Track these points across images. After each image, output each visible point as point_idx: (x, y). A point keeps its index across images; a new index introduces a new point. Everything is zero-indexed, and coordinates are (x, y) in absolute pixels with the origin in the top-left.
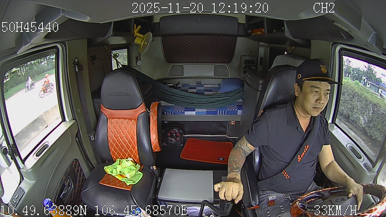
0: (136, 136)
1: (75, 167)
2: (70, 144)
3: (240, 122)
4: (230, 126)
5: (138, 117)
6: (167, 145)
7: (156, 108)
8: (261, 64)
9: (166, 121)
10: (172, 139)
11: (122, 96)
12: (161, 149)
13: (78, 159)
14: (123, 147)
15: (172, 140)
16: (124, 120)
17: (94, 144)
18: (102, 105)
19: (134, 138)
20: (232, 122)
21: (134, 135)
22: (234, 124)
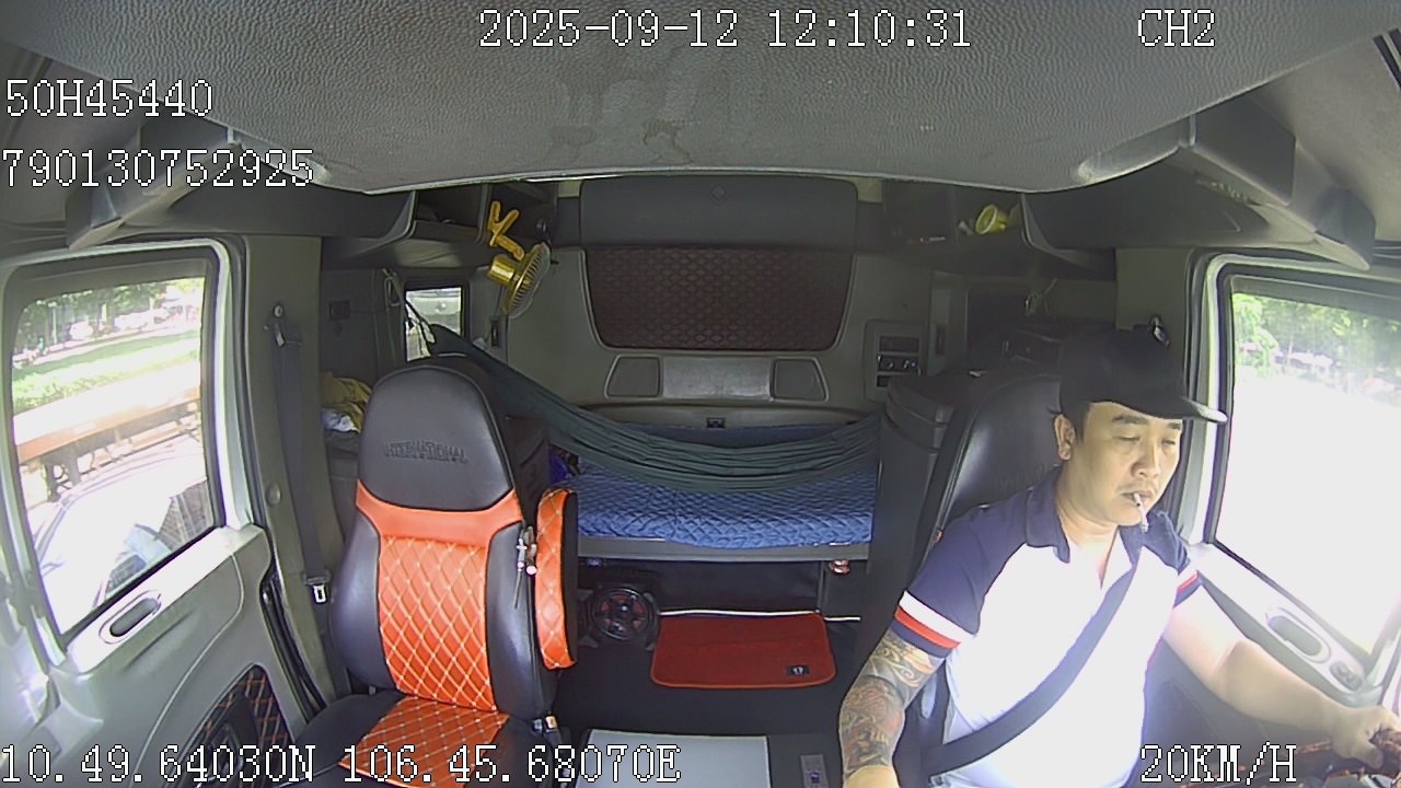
0: (483, 610)
1: (254, 694)
2: (239, 612)
3: (869, 565)
4: (829, 576)
5: (491, 541)
6: (595, 645)
7: (559, 512)
8: (939, 350)
9: (593, 559)
10: (617, 625)
11: (436, 459)
12: (572, 659)
13: (265, 668)
14: (433, 644)
15: (617, 628)
16: (440, 546)
17: (327, 617)
18: (359, 484)
19: (475, 615)
20: (838, 563)
21: (474, 603)
22: (845, 570)
